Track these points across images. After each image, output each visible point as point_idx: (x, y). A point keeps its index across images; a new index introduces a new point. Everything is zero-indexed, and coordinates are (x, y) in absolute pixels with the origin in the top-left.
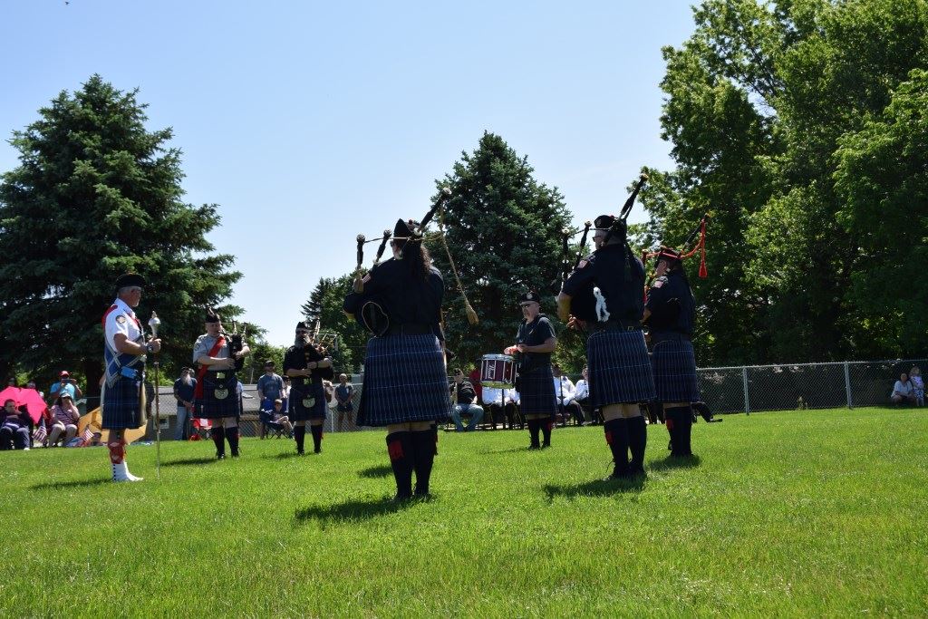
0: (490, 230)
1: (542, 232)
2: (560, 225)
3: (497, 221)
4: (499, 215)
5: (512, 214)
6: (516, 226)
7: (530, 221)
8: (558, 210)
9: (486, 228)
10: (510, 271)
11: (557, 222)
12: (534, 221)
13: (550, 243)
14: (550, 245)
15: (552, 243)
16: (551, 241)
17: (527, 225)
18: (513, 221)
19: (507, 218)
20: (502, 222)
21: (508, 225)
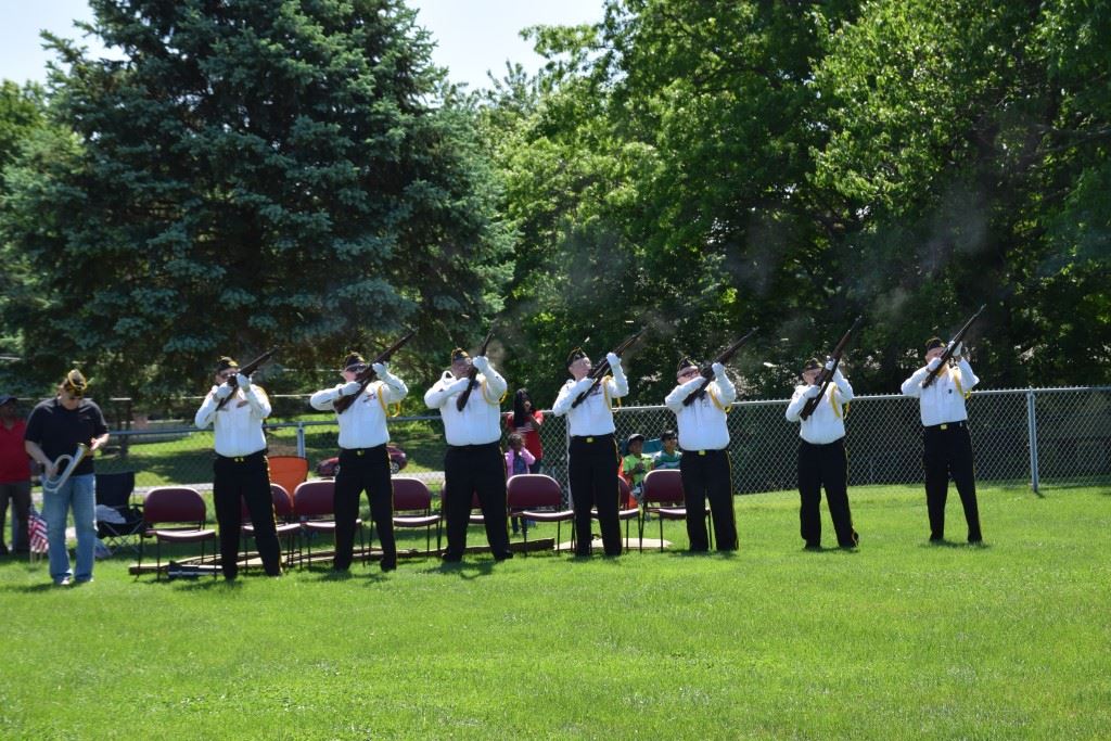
0: (240, 73)
1: (366, 83)
2: (404, 63)
3: (256, 51)
4: (260, 37)
5: (293, 35)
6: (302, 65)
7: (336, 53)
8: (399, 27)
9: (231, 67)
10: (289, 174)
11: (398, 55)
12: (345, 55)
13: (381, 109)
14: (383, 113)
15: (386, 109)
16: (385, 105)
17: (327, 63)
18: (295, 53)
19: (280, 46)
20: (269, 54)
21: (283, 63)
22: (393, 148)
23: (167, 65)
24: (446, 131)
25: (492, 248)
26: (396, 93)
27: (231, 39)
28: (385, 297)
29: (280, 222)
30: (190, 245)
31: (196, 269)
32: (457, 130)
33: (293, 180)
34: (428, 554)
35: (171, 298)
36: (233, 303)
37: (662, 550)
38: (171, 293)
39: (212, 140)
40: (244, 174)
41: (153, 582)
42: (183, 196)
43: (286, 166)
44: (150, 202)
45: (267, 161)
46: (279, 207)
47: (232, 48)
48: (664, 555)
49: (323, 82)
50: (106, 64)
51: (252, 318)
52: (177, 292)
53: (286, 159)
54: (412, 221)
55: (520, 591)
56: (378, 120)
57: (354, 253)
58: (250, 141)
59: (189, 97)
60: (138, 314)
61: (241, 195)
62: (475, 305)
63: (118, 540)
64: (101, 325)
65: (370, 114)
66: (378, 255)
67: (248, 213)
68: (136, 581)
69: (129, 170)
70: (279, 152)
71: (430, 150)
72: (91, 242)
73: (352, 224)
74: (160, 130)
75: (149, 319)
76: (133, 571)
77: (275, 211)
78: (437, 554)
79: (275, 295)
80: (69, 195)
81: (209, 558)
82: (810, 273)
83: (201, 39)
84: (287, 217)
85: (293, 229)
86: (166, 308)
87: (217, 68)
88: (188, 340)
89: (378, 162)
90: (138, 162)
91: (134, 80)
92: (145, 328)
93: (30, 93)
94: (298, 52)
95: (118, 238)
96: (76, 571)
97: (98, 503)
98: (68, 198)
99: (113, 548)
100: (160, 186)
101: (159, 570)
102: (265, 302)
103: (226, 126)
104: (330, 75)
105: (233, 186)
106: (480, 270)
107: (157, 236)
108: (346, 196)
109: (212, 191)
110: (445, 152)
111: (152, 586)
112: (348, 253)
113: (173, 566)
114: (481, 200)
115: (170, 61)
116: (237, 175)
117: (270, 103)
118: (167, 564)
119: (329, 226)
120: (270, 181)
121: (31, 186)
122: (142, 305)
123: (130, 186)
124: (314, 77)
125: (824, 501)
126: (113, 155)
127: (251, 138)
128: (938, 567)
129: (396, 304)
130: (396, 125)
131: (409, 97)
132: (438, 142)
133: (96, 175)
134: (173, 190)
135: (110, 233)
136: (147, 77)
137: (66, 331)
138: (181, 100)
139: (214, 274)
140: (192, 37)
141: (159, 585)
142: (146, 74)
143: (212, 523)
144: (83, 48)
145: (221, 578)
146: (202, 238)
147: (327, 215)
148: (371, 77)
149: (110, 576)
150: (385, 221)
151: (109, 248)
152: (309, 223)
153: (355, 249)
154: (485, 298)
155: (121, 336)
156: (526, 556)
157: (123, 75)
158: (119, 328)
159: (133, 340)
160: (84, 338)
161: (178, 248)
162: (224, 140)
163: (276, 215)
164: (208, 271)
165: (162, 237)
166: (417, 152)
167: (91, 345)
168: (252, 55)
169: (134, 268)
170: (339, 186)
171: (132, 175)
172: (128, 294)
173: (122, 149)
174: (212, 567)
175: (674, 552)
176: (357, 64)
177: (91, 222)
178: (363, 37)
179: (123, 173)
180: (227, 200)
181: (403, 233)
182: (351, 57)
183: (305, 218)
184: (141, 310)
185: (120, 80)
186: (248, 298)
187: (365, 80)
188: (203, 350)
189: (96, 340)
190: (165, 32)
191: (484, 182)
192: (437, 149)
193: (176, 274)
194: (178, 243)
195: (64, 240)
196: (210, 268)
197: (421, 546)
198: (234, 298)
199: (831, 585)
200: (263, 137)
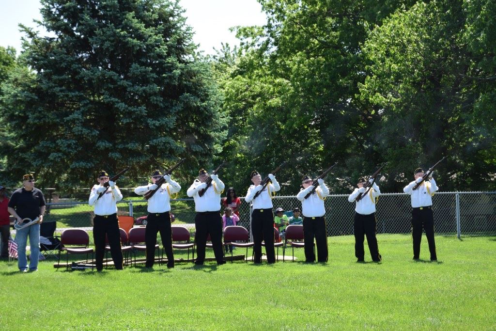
0: (107, 44)
2: (180, 41)
3: (115, 34)
4: (116, 28)
5: (131, 28)
6: (135, 41)
7: (150, 36)
8: (179, 25)
9: (103, 41)
10: (128, 89)
11: (178, 37)
12: (154, 37)
13: (170, 61)
14: (171, 63)
15: (172, 61)
16: (172, 59)
17: (146, 40)
18: (132, 35)
19: (125, 32)
20: (121, 36)
21: (127, 40)
22: (175, 79)
23: (74, 39)
24: (198, 72)
25: (218, 124)
26: (176, 54)
27: (104, 29)
28: (170, 144)
29: (124, 110)
30: (83, 121)
31: (85, 131)
32: (203, 71)
33: (130, 92)
34: (188, 261)
35: (74, 144)
36: (102, 147)
37: (293, 261)
38: (74, 142)
39: (94, 73)
40: (108, 89)
41: (65, 271)
42: (81, 99)
43: (127, 86)
44: (65, 101)
45: (119, 83)
46: (123, 104)
47: (104, 33)
48: (294, 263)
49: (144, 49)
50: (47, 39)
51: (110, 153)
52: (77, 141)
53: (127, 82)
54: (182, 111)
55: (230, 278)
56: (168, 66)
57: (157, 125)
58: (111, 74)
59: (84, 54)
60: (59, 151)
61: (106, 98)
62: (210, 150)
63: (49, 252)
64: (42, 156)
65: (165, 63)
66: (167, 126)
67: (109, 106)
68: (57, 271)
69: (57, 87)
70: (124, 79)
71: (191, 80)
72: (39, 118)
73: (156, 112)
74: (72, 69)
75: (65, 153)
76: (56, 266)
77: (122, 106)
78: (192, 261)
79: (120, 143)
80: (29, 97)
81: (90, 261)
82: (357, 138)
83: (90, 28)
84: (127, 109)
85: (129, 114)
86: (72, 148)
87: (97, 42)
88: (81, 163)
89: (168, 85)
90: (61, 83)
91: (59, 46)
92: (62, 158)
93: (9, 51)
94: (133, 35)
95: (51, 117)
96: (30, 266)
97: (41, 235)
98: (29, 99)
99: (45, 256)
100: (71, 94)
101: (67, 266)
102: (117, 146)
103: (100, 68)
104: (147, 46)
105: (103, 94)
106: (212, 134)
107: (68, 116)
108: (153, 99)
109: (94, 97)
110: (198, 81)
111: (64, 273)
112: (154, 125)
113: (74, 264)
114: (214, 103)
115: (76, 38)
116: (105, 90)
117: (120, 58)
118: (71, 263)
119: (145, 113)
120: (120, 92)
121: (13, 93)
122: (61, 147)
123: (57, 94)
124: (140, 46)
125: (366, 240)
126: (50, 79)
127: (112, 73)
128: (418, 271)
129: (175, 148)
130: (177, 68)
131: (182, 56)
132: (195, 76)
133: (42, 88)
134: (76, 96)
135: (47, 114)
136: (66, 45)
137: (27, 158)
138: (80, 56)
139: (94, 134)
140: (86, 28)
141: (68, 273)
142: (65, 43)
143: (92, 245)
144: (37, 32)
145: (95, 270)
146: (88, 117)
147: (145, 108)
148: (166, 47)
149: (45, 268)
150: (171, 111)
151: (47, 121)
152: (137, 111)
153: (157, 123)
154: (214, 146)
155: (51, 161)
156: (232, 263)
157: (54, 44)
158: (51, 157)
159: (56, 163)
160: (35, 161)
161: (78, 122)
162: (100, 74)
163: (122, 107)
164: (91, 132)
165: (71, 117)
166: (185, 81)
167: (38, 165)
168: (113, 36)
169: (57, 130)
170: (150, 95)
171: (58, 89)
172: (55, 142)
173: (54, 77)
174: (92, 265)
175: (299, 262)
176: (159, 41)
177: (39, 109)
178: (162, 29)
179: (54, 87)
180: (100, 101)
181: (178, 117)
182: (157, 38)
183: (135, 109)
184: (61, 149)
185: (53, 46)
186: (108, 145)
187: (163, 48)
188: (88, 167)
189: (40, 162)
190: (74, 25)
191: (215, 95)
192: (194, 79)
193: (77, 133)
194: (78, 119)
195: (27, 118)
196: (92, 131)
197: (185, 257)
198: (102, 145)
199: (370, 278)
200: (117, 73)
